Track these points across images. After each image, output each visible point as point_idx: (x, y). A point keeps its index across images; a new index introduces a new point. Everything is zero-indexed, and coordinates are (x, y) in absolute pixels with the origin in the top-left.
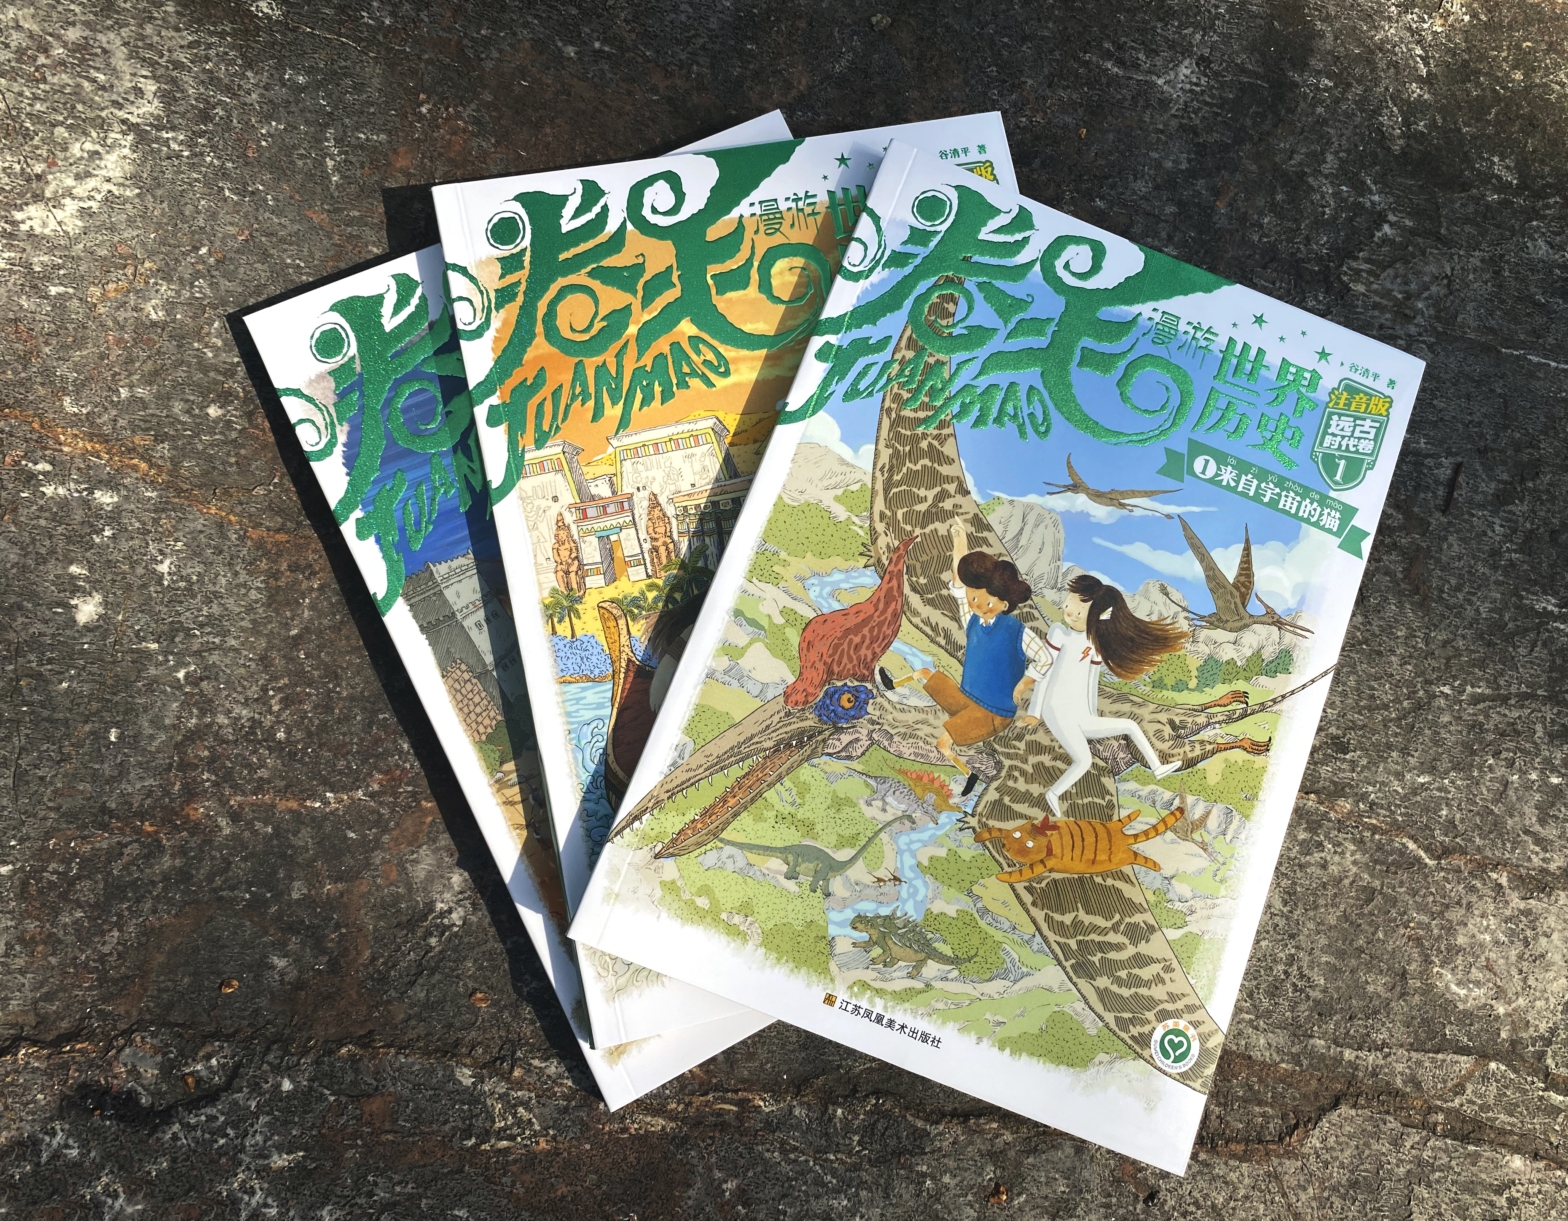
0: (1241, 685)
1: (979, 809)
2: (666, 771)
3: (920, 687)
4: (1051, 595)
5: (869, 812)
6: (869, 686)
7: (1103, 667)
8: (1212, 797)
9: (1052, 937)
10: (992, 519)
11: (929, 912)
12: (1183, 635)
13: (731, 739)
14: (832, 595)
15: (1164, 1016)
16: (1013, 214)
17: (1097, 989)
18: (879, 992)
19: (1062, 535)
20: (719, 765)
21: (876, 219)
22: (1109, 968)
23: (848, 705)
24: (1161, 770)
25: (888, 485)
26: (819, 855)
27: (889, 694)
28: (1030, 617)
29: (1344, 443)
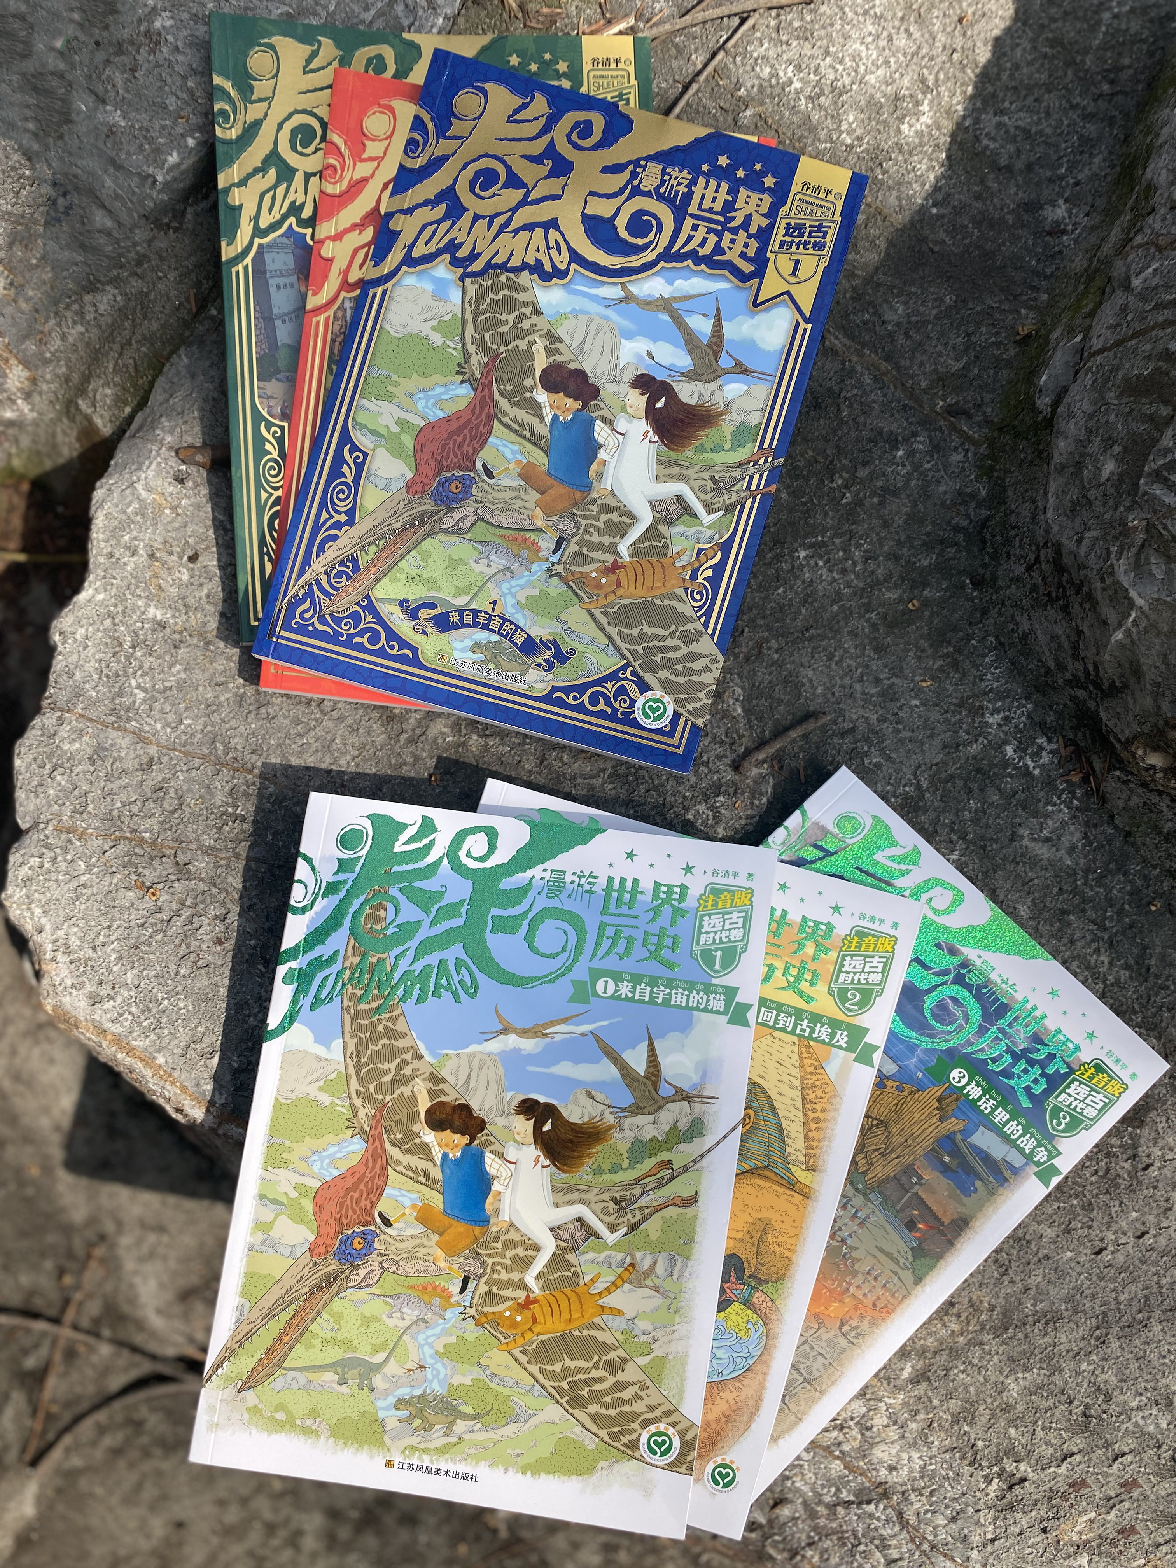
0: (665, 1156)
1: (475, 1301)
2: (233, 1327)
3: (412, 1219)
4: (501, 1121)
5: (391, 1323)
6: (373, 1228)
7: (553, 1168)
8: (656, 1248)
9: (547, 1384)
10: (444, 1073)
11: (450, 1385)
12: (611, 1127)
13: (277, 1292)
14: (331, 1165)
15: (646, 1423)
16: (418, 824)
17: (589, 1415)
18: (425, 1451)
19: (502, 1071)
20: (271, 1314)
21: (309, 860)
22: (596, 1397)
23: (359, 1247)
24: (611, 1238)
25: (358, 1068)
26: (360, 1362)
27: (389, 1230)
28: (488, 1143)
29: (717, 938)
